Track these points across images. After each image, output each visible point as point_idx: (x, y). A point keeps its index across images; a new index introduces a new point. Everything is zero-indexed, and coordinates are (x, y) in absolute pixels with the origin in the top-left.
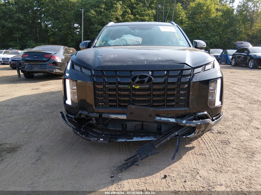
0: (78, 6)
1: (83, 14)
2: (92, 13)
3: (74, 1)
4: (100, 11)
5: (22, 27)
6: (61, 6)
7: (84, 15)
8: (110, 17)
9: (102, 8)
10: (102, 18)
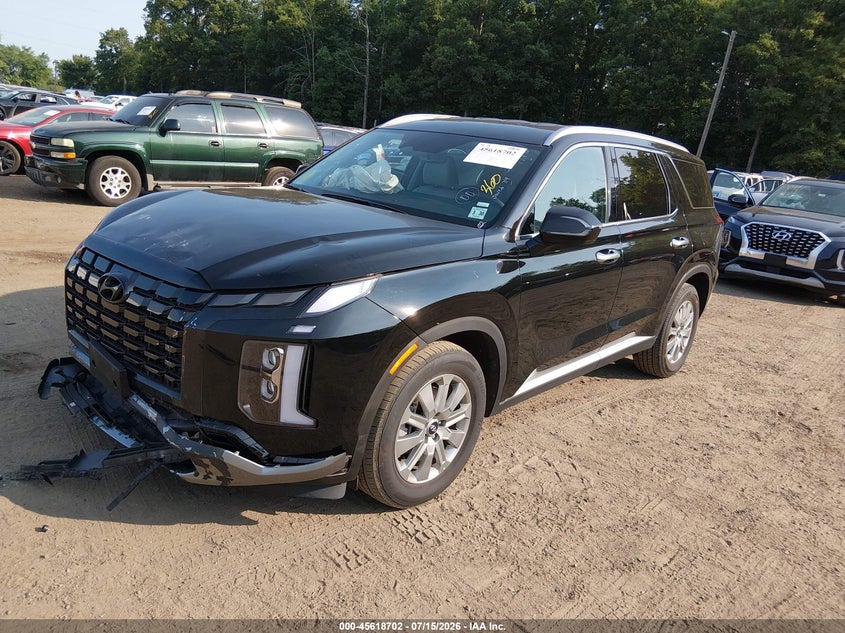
0: (719, 21)
1: (730, 47)
2: (763, 47)
3: (712, 3)
4: (800, 37)
5: (540, 82)
6: (666, 20)
7: (734, 50)
8: (833, 62)
9: (810, 26)
10: (798, 63)
